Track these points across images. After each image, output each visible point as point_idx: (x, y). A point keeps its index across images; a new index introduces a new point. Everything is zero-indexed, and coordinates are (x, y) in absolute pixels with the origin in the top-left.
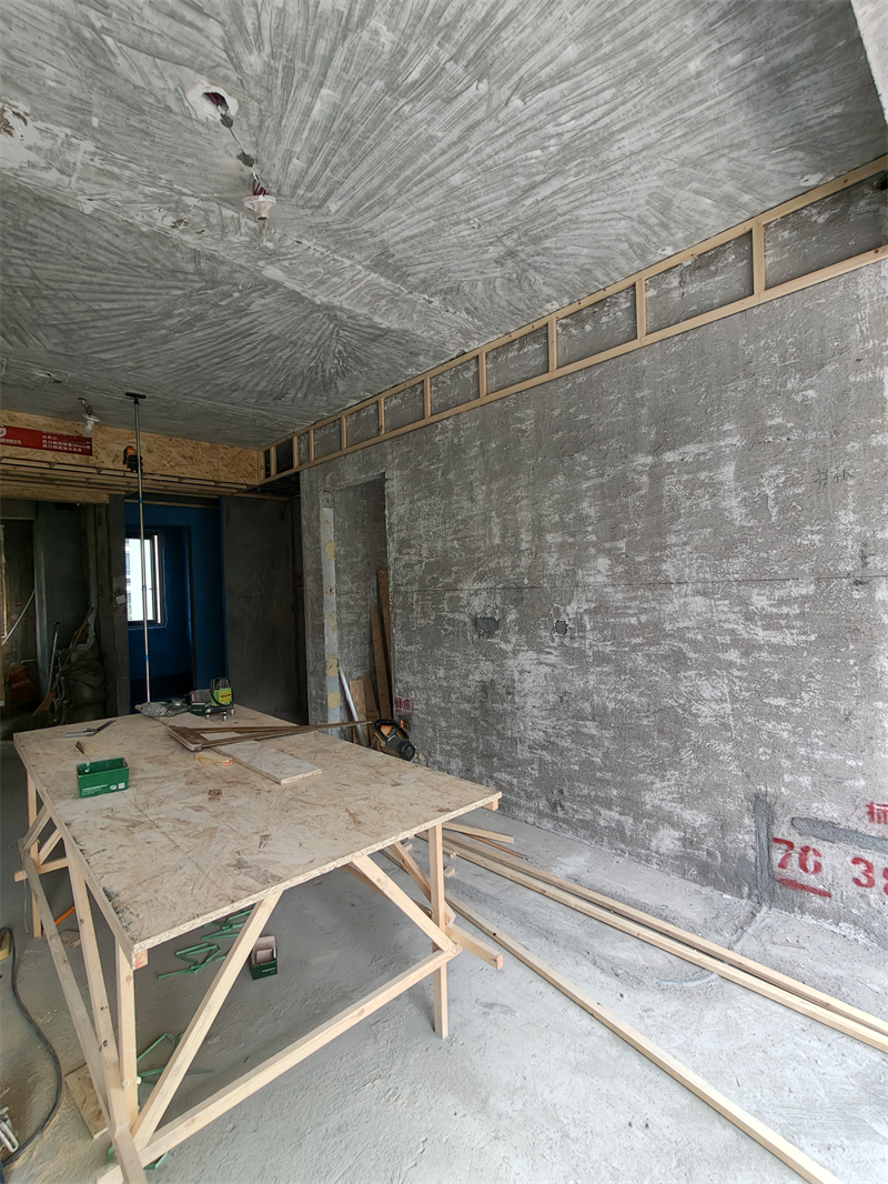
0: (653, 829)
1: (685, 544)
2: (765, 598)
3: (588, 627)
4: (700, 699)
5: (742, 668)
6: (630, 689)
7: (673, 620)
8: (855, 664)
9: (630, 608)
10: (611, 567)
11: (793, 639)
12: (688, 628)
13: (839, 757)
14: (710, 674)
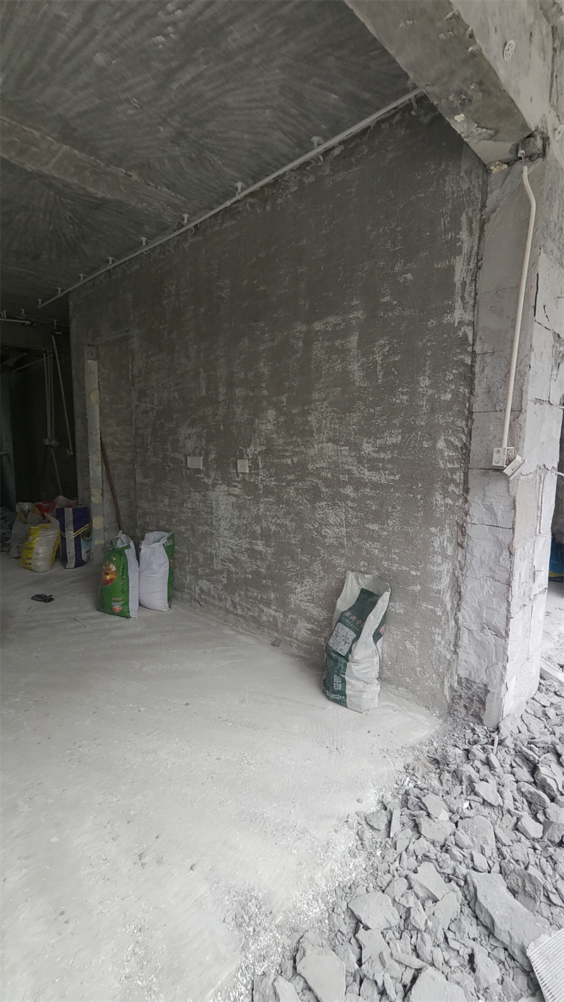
0: (294, 622)
1: (324, 400)
2: (370, 445)
3: (261, 466)
4: (327, 525)
5: (353, 500)
6: (285, 515)
7: (314, 461)
8: (421, 498)
9: (287, 451)
10: (277, 416)
11: (386, 479)
12: (323, 468)
13: (407, 569)
14: (335, 504)
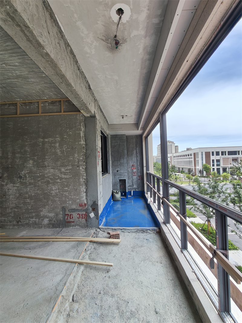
0: (43, 220)
1: (49, 158)
2: (64, 169)
3: (27, 177)
4: (52, 190)
5: (60, 183)
6: (38, 190)
7: (47, 174)
8: (77, 180)
9: (37, 172)
10: (33, 163)
11: (68, 177)
12: (50, 176)
13: (75, 197)
14: (54, 185)
